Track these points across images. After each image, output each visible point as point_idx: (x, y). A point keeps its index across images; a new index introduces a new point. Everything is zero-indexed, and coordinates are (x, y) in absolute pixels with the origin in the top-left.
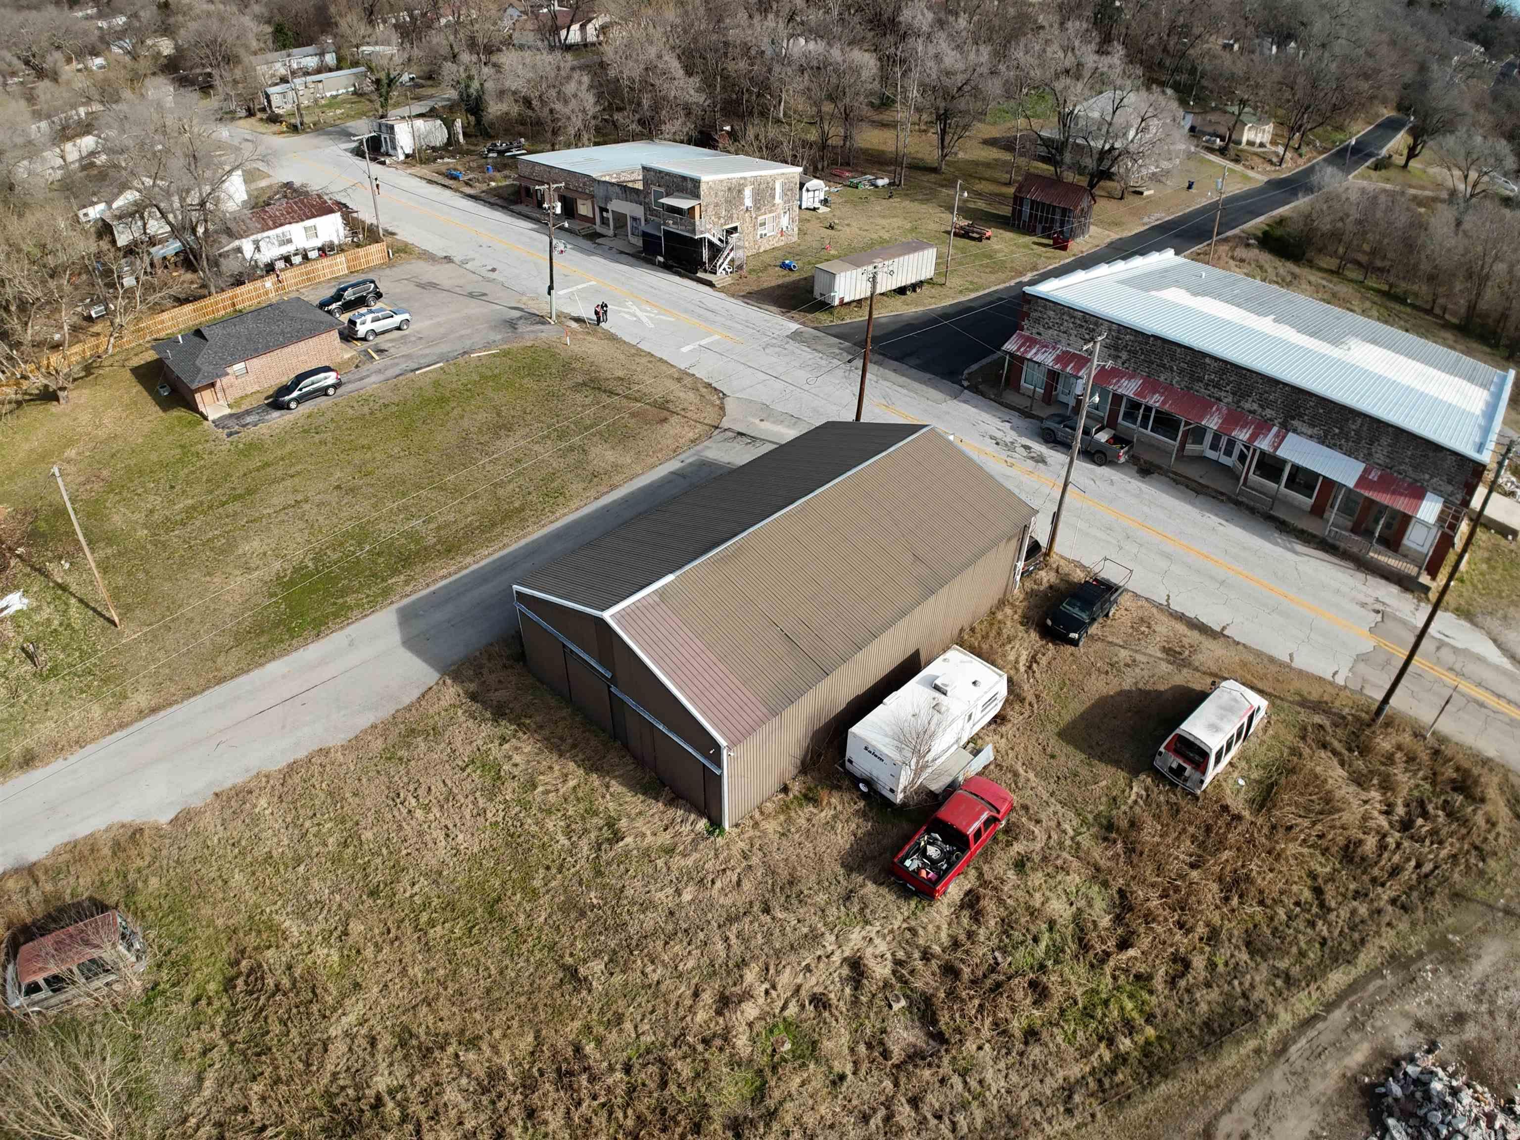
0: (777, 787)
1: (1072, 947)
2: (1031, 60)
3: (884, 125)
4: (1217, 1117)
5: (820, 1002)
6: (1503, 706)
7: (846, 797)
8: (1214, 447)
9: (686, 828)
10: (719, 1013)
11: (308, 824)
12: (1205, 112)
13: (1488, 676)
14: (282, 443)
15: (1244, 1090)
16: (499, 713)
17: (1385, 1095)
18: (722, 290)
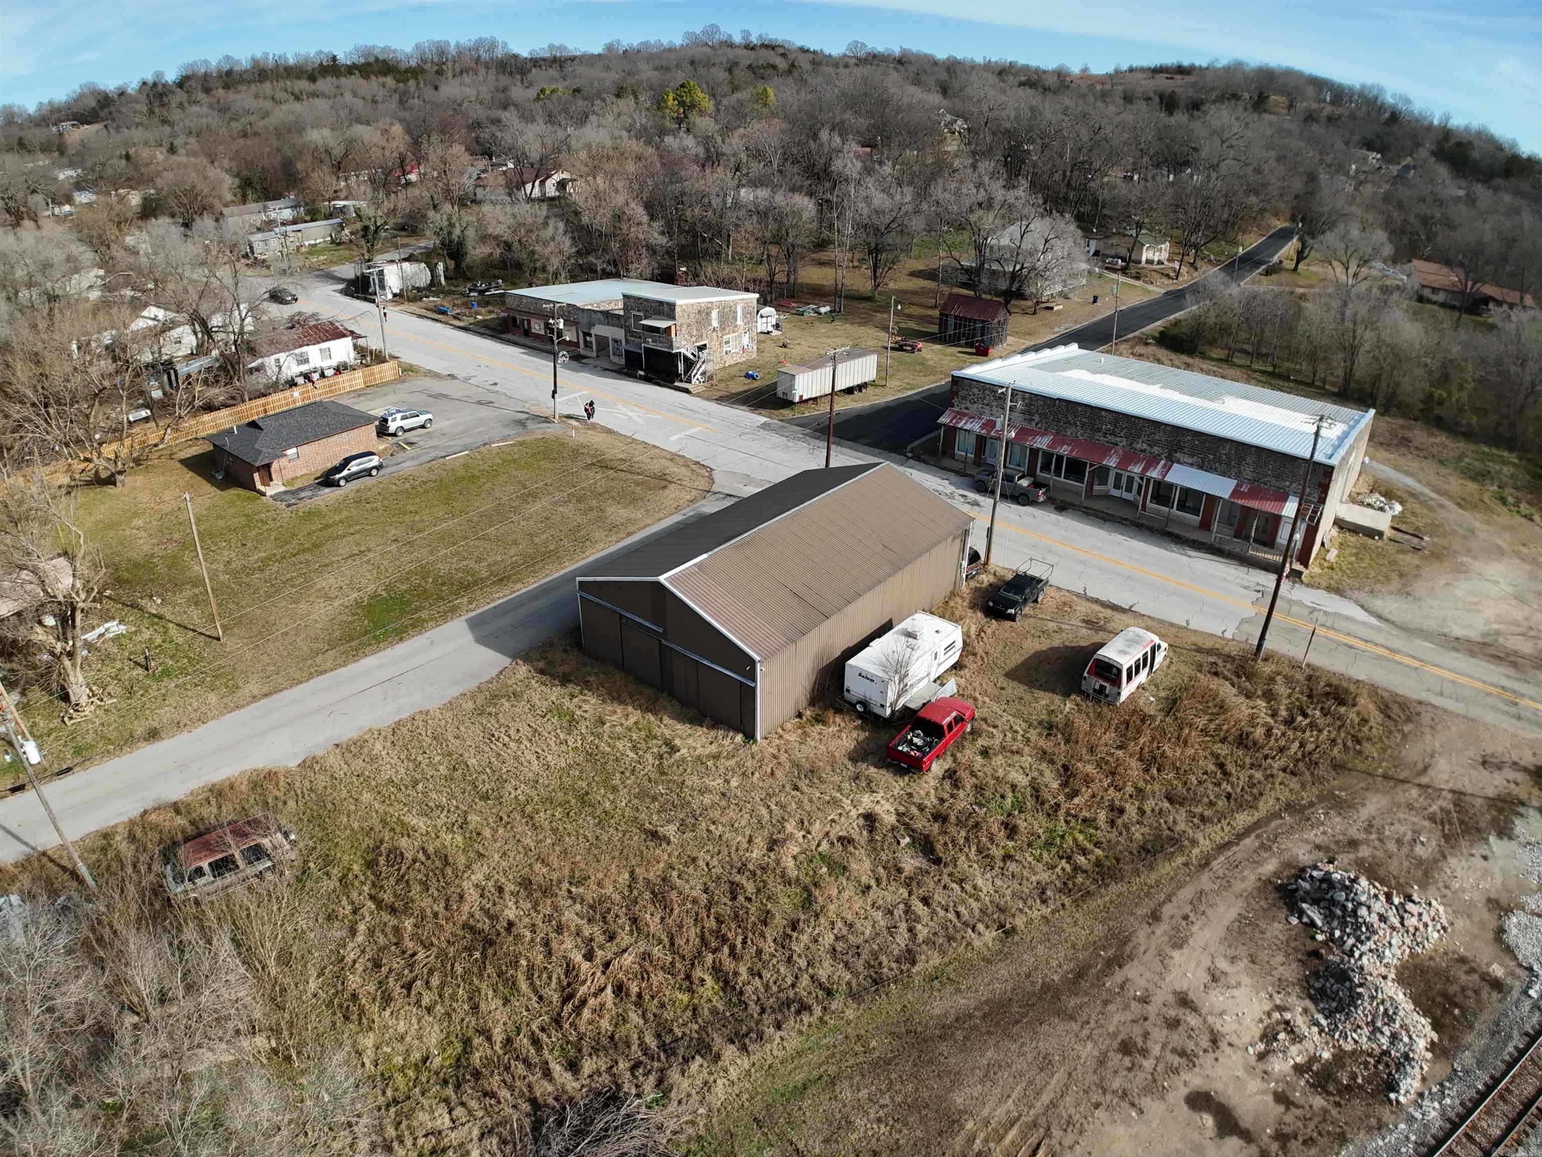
0: (793, 712)
1: (1030, 803)
2: (948, 196)
3: (822, 264)
4: (1161, 905)
5: (846, 841)
6: (1370, 647)
7: (847, 718)
8: (1117, 486)
9: (726, 742)
10: (770, 849)
11: (420, 758)
12: (1107, 237)
13: (1353, 628)
14: (338, 511)
15: (1179, 888)
16: (565, 680)
17: (1297, 890)
18: (698, 395)
